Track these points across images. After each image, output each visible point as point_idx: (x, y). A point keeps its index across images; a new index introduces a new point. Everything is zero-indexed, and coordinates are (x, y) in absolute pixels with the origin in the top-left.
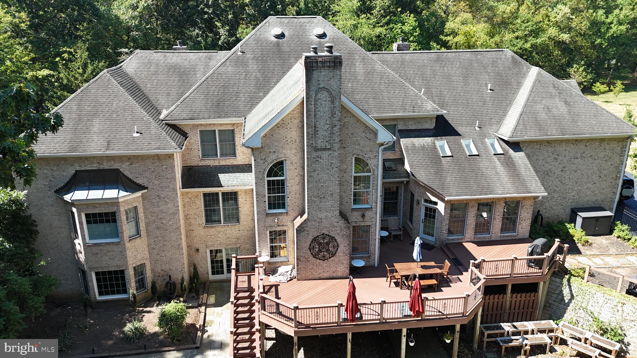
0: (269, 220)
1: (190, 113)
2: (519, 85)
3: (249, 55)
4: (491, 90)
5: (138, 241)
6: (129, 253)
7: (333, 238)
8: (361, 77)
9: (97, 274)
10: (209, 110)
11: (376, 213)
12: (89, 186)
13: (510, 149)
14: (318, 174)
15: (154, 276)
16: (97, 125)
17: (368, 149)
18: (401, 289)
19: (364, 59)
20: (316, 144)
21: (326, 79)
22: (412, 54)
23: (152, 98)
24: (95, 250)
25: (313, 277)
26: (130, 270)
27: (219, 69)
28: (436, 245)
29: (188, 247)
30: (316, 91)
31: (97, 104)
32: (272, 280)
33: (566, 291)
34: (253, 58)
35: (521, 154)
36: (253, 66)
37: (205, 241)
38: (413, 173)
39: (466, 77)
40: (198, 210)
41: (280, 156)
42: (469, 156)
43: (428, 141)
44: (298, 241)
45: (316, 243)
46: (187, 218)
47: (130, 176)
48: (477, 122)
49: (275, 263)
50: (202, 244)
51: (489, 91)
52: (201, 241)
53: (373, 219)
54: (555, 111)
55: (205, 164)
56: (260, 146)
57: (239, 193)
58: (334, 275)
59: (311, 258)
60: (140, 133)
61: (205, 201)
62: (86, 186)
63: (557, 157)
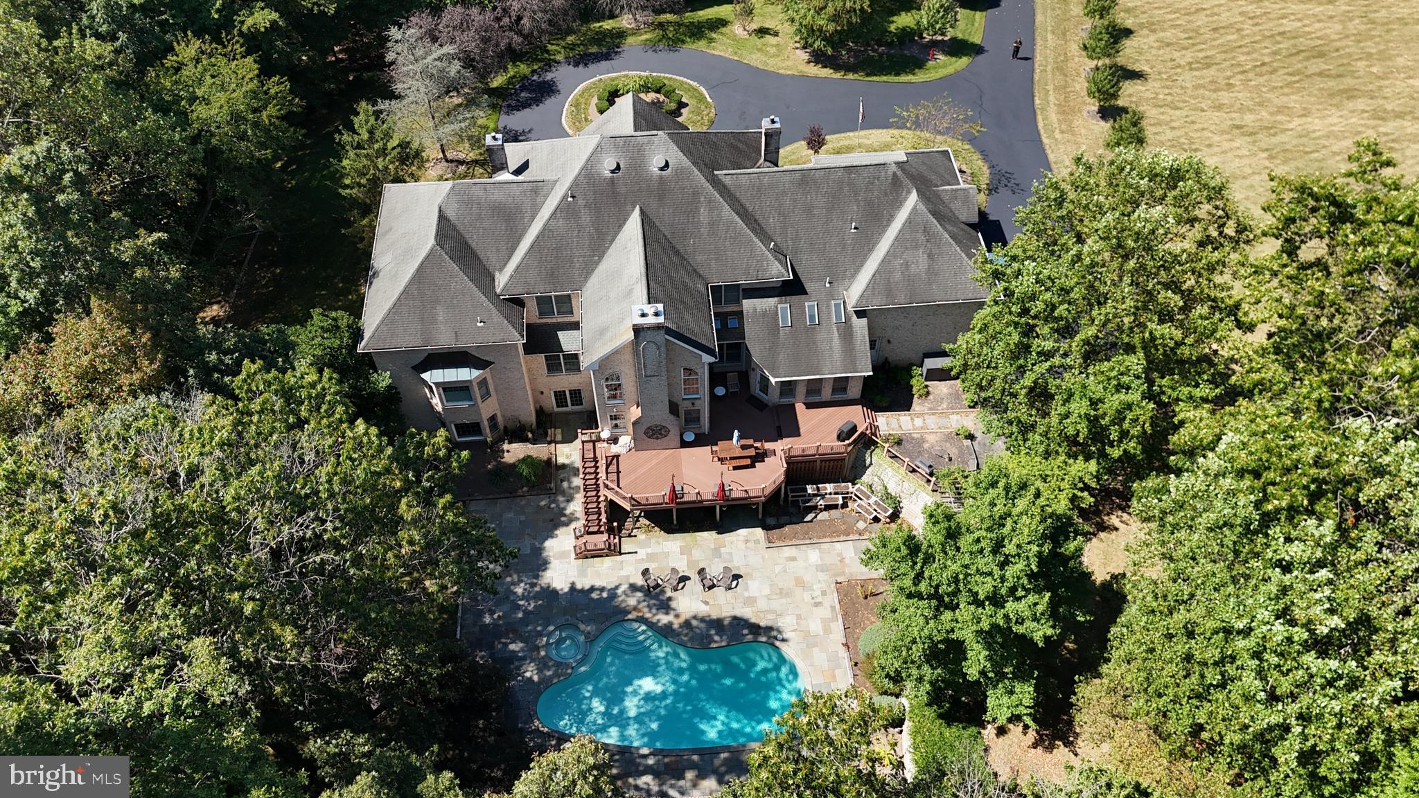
1: (525, 285)
2: (891, 218)
3: (581, 202)
4: (855, 228)
5: (489, 399)
6: (482, 410)
7: (664, 426)
8: (705, 230)
9: (456, 425)
10: (544, 281)
11: (705, 401)
12: (442, 367)
14: (649, 391)
15: (506, 421)
17: (695, 363)
18: (722, 464)
20: (646, 373)
21: (652, 336)
24: (453, 410)
25: (649, 448)
26: (484, 421)
27: (549, 223)
28: (769, 404)
29: (532, 390)
32: (615, 449)
33: (868, 459)
34: (585, 207)
35: (864, 321)
37: (548, 385)
38: (749, 348)
40: (540, 367)
41: (615, 373)
42: (809, 325)
44: (634, 430)
45: (649, 430)
46: (529, 370)
47: (480, 357)
48: (830, 275)
49: (616, 433)
50: (546, 387)
51: (853, 231)
52: (544, 385)
53: (702, 404)
54: (913, 268)
55: (542, 322)
58: (667, 446)
59: (646, 438)
60: (484, 323)
61: (547, 360)
62: (438, 367)
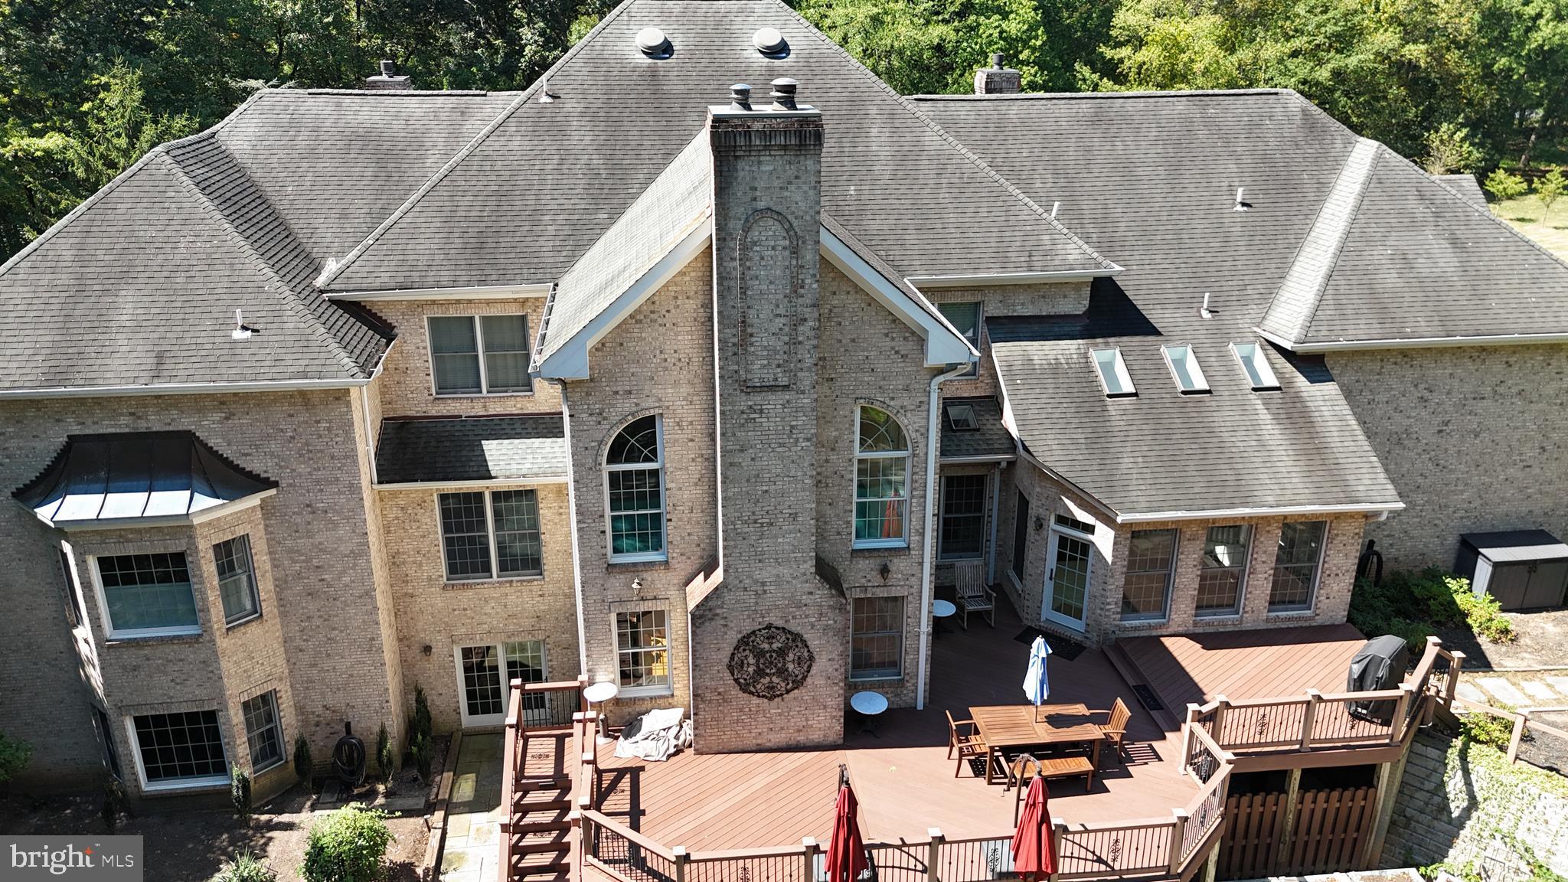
0: (616, 582)
1: (400, 269)
2: (1323, 190)
3: (571, 105)
4: (1243, 204)
5: (254, 629)
6: (226, 666)
7: (797, 638)
8: (883, 169)
9: (140, 722)
10: (453, 262)
11: (921, 564)
12: (108, 480)
13: (1299, 374)
14: (753, 459)
15: (305, 723)
16: (128, 306)
17: (900, 382)
18: (990, 783)
19: (892, 116)
20: (747, 371)
21: (776, 183)
22: (1026, 102)
23: (297, 225)
24: (129, 657)
25: (740, 745)
26: (232, 712)
27: (486, 143)
28: (1088, 644)
29: (402, 639)
30: (747, 220)
31: (131, 245)
32: (624, 751)
33: (1454, 785)
34: (582, 114)
35: (1330, 389)
36: (581, 137)
37: (446, 624)
38: (1027, 444)
39: (1175, 168)
40: (427, 541)
41: (644, 405)
42: (1184, 393)
43: (1070, 347)
44: (698, 647)
45: (747, 652)
46: (394, 561)
47: (227, 452)
48: (1207, 295)
49: (634, 700)
50: (439, 632)
51: (1239, 208)
52: (434, 623)
53: (913, 579)
54: (1422, 266)
55: (445, 413)
56: (585, 375)
57: (541, 494)
58: (801, 738)
59: (735, 691)
60: (253, 331)
61: (445, 513)
62: (97, 481)
63: (1426, 394)
